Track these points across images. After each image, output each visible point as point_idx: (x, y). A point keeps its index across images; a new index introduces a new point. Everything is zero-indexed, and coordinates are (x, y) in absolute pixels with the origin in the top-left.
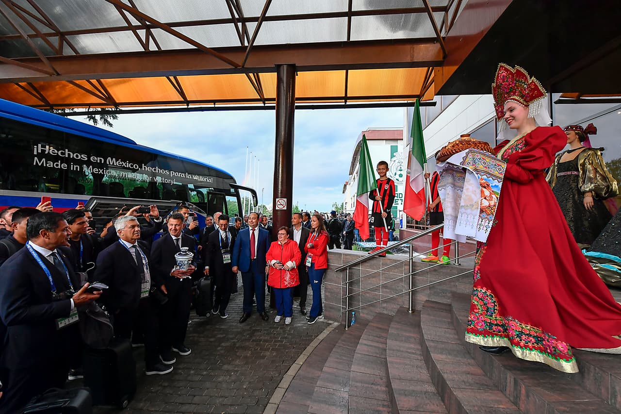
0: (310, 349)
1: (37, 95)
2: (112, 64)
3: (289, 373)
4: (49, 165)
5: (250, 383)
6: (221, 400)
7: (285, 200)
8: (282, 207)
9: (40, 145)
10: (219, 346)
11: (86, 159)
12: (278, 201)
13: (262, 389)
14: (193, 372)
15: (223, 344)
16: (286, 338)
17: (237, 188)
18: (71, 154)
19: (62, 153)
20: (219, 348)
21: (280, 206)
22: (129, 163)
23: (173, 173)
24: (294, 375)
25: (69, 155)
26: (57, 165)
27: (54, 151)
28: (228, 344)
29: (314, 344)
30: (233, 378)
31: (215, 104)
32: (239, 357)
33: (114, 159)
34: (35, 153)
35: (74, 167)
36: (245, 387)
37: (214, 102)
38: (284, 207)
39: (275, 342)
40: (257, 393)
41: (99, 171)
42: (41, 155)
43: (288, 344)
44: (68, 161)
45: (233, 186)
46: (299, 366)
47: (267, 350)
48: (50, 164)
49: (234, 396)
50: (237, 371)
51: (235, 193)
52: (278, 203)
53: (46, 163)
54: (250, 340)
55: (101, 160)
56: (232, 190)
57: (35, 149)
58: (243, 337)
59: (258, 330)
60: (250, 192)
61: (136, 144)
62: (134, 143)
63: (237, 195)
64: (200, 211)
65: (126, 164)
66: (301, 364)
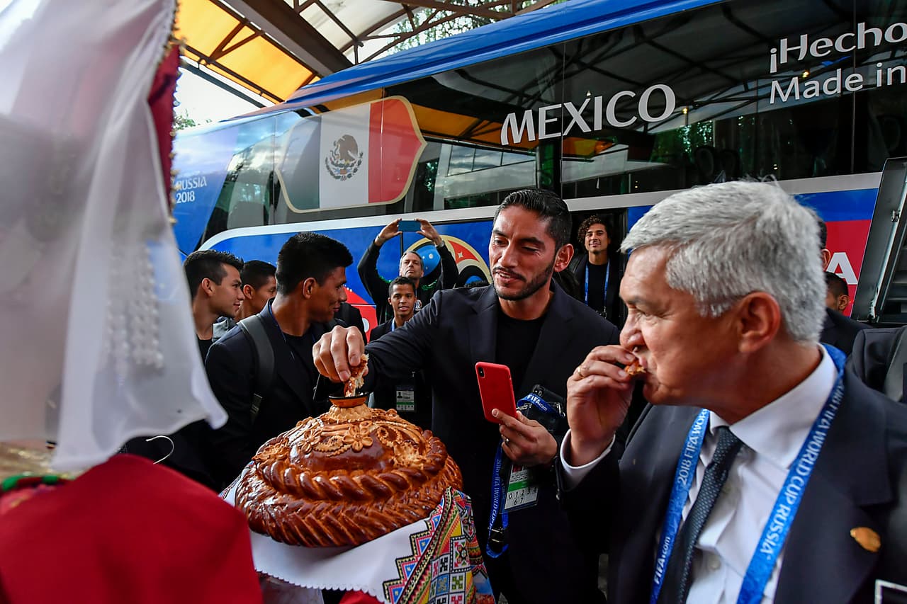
4: (810, 93)
9: (784, 42)
18: (877, 32)
19: (846, 43)
25: (870, 38)
26: (832, 86)
27: (823, 43)
34: (773, 69)
35: (888, 76)
42: (789, 70)
44: (866, 60)
48: (813, 90)
53: (802, 90)
57: (774, 57)
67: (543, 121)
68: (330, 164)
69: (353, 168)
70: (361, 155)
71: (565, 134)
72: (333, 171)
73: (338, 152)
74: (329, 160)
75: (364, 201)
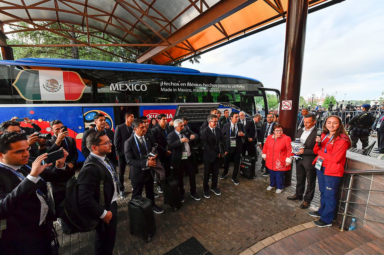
0: (290, 231)
1: (169, 56)
2: (188, 30)
3: (263, 242)
5: (233, 233)
6: (213, 233)
7: (291, 101)
8: (287, 107)
9: (162, 82)
10: (228, 198)
11: (179, 85)
12: (284, 103)
13: (238, 242)
14: (208, 207)
15: (231, 197)
16: (274, 212)
17: (263, 90)
18: (173, 83)
19: (170, 84)
20: (227, 199)
21: (285, 107)
22: (197, 84)
23: (219, 86)
24: (266, 246)
25: (172, 84)
26: (169, 90)
27: (167, 84)
28: (233, 198)
29: (297, 229)
30: (226, 223)
31: (245, 33)
32: (235, 210)
33: (190, 83)
34: (161, 86)
35: (175, 90)
36: (229, 234)
37: (244, 31)
38: (289, 108)
39: (265, 211)
40: (234, 243)
41: (184, 90)
42: (163, 86)
43: (274, 217)
44: (172, 87)
45: (260, 89)
46: (274, 241)
47: (257, 215)
48: (166, 90)
49: (221, 236)
50: (230, 220)
51: (262, 94)
52: (284, 105)
53: (165, 90)
54: (248, 201)
55: (185, 85)
56: (260, 92)
57: (161, 84)
58: (245, 198)
59: (256, 197)
60: (275, 92)
61: (200, 72)
62: (198, 72)
63: (264, 96)
64: (237, 108)
65: (196, 85)
66: (277, 240)
67: (120, 87)
68: (45, 86)
69: (57, 89)
70: (61, 86)
71: (126, 90)
72: (47, 89)
73: (49, 83)
74: (44, 85)
75: (64, 99)
